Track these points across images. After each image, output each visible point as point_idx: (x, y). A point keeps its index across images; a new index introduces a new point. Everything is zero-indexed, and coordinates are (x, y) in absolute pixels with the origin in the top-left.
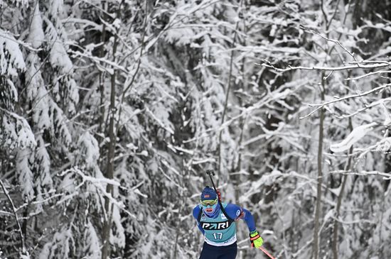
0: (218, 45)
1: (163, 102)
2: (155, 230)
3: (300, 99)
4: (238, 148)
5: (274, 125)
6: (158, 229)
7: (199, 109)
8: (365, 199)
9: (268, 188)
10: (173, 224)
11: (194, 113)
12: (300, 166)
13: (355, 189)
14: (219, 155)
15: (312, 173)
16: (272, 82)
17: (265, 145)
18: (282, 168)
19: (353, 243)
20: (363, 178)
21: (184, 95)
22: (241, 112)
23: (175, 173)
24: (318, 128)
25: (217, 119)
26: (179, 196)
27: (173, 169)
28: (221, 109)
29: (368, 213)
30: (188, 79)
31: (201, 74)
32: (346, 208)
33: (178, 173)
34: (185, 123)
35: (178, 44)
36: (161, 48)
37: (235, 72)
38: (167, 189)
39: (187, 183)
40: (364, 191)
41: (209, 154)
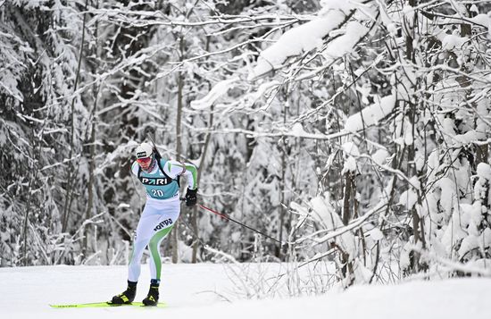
0: (69, 8)
1: (11, 70)
2: (3, 205)
3: (157, 66)
4: (92, 117)
5: (129, 93)
6: (7, 205)
7: (50, 76)
8: (226, 172)
9: (124, 160)
10: (23, 199)
11: (45, 81)
12: (157, 137)
13: (216, 161)
14: (71, 125)
15: (170, 145)
16: (127, 46)
17: (120, 116)
18: (138, 140)
19: (214, 218)
20: (224, 150)
21: (34, 61)
22: (95, 79)
23: (25, 145)
24: (177, 97)
25: (69, 88)
26: (29, 169)
27: (22, 141)
28: (73, 76)
29: (230, 187)
30: (37, 45)
31: (52, 40)
32: (206, 181)
33: (28, 144)
34: (35, 91)
35: (27, 7)
36: (8, 12)
37: (87, 37)
38: (16, 162)
39: (37, 155)
40: (225, 163)
41: (61, 124)
